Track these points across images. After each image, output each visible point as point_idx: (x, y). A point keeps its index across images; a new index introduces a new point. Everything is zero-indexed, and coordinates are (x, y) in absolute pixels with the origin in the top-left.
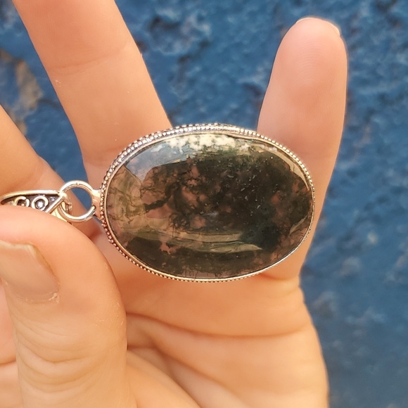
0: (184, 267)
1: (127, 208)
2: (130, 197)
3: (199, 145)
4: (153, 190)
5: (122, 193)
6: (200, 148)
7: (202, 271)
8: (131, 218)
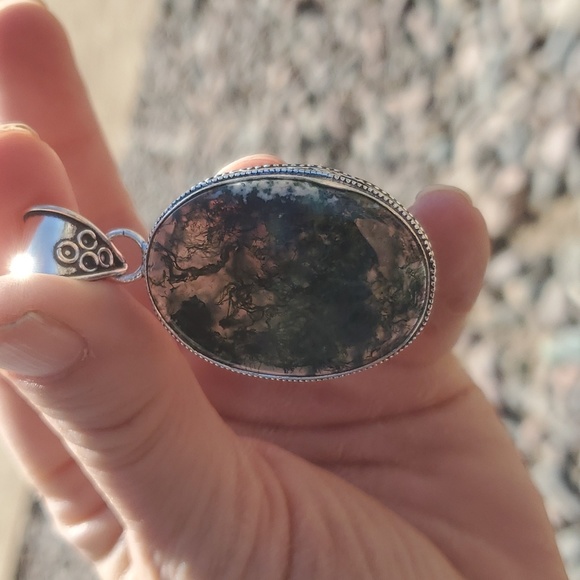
0: (244, 357)
1: (171, 271)
2: (175, 257)
3: (269, 194)
4: (205, 250)
5: (166, 250)
6: (271, 197)
7: (267, 364)
8: (175, 285)
